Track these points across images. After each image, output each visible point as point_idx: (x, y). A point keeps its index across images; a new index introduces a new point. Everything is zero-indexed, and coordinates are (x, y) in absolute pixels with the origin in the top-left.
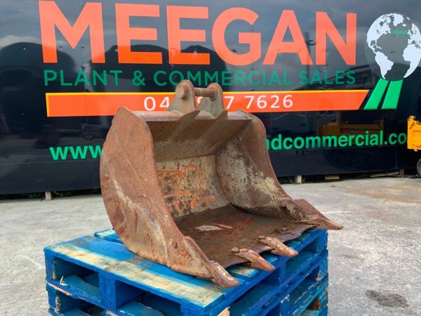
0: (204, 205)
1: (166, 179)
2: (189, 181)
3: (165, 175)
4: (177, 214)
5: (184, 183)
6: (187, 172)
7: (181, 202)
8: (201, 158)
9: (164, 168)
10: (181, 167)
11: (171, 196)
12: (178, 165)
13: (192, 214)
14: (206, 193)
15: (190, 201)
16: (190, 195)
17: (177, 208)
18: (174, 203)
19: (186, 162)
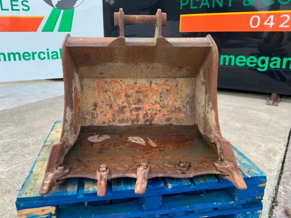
0: (168, 120)
1: (137, 92)
2: (161, 97)
3: (136, 89)
4: (138, 121)
5: (156, 98)
6: (160, 89)
7: (147, 113)
8: (178, 79)
9: (136, 83)
10: (153, 85)
11: (139, 106)
12: (151, 83)
13: (151, 125)
14: (179, 110)
15: (156, 114)
16: (158, 109)
17: (141, 117)
18: (140, 112)
19: (159, 81)
